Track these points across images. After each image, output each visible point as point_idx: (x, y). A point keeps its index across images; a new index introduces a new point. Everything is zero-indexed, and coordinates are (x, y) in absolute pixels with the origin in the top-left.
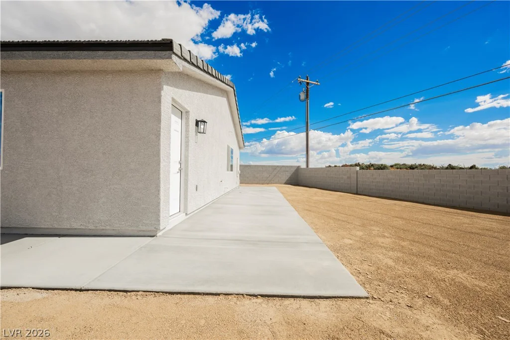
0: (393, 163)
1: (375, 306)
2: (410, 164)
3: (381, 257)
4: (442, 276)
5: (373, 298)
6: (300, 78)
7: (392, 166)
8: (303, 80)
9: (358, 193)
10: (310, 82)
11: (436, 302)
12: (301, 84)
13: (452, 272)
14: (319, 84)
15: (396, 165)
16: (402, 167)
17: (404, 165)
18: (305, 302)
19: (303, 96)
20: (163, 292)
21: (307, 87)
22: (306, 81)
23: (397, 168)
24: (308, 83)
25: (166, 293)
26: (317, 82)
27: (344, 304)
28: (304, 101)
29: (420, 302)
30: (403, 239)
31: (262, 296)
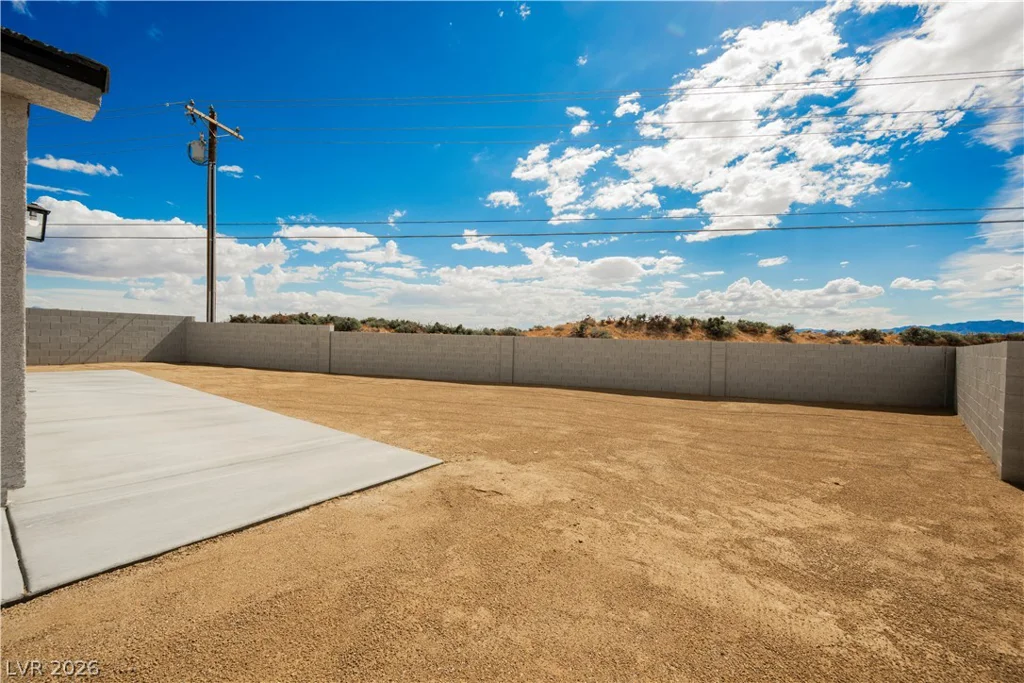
0: (365, 318)
1: (449, 466)
2: (390, 320)
3: (427, 437)
4: (476, 439)
5: (446, 462)
6: (192, 104)
7: (364, 322)
8: (203, 115)
9: (332, 371)
10: (220, 125)
11: (481, 454)
12: (194, 120)
13: (481, 435)
14: (242, 138)
15: (370, 320)
16: (379, 323)
17: (382, 320)
18: (399, 482)
19: (199, 152)
20: (223, 535)
21: (211, 134)
22: (207, 117)
23: (373, 326)
24: (213, 127)
25: (230, 533)
26: (237, 131)
27: (430, 472)
28: (203, 164)
29: (472, 457)
30: (433, 420)
31: (358, 491)
